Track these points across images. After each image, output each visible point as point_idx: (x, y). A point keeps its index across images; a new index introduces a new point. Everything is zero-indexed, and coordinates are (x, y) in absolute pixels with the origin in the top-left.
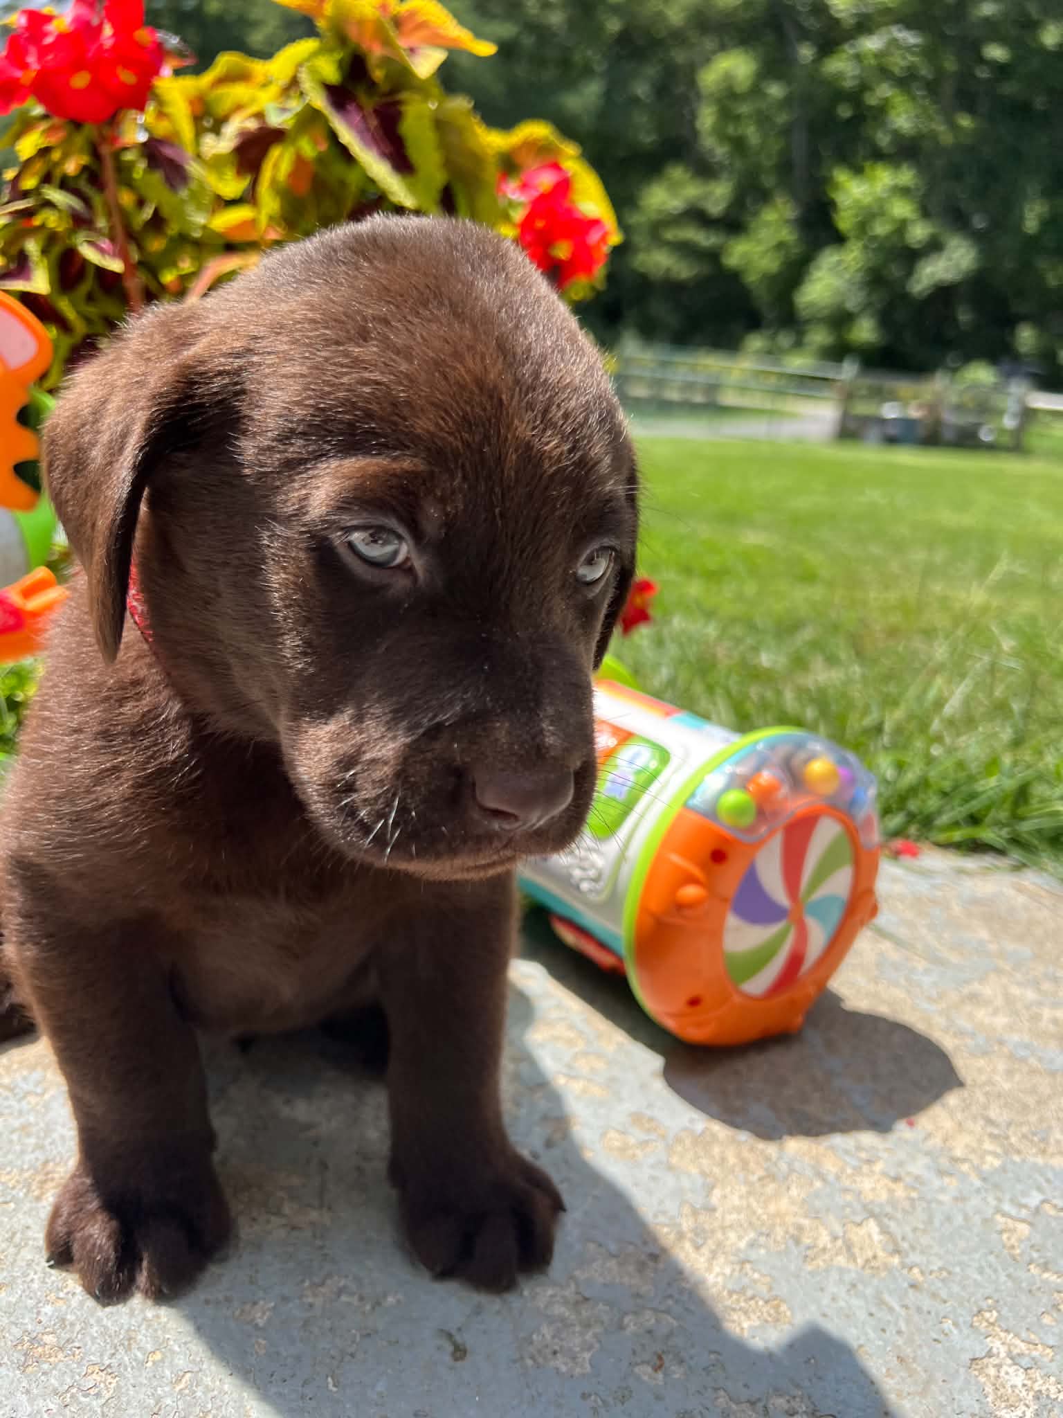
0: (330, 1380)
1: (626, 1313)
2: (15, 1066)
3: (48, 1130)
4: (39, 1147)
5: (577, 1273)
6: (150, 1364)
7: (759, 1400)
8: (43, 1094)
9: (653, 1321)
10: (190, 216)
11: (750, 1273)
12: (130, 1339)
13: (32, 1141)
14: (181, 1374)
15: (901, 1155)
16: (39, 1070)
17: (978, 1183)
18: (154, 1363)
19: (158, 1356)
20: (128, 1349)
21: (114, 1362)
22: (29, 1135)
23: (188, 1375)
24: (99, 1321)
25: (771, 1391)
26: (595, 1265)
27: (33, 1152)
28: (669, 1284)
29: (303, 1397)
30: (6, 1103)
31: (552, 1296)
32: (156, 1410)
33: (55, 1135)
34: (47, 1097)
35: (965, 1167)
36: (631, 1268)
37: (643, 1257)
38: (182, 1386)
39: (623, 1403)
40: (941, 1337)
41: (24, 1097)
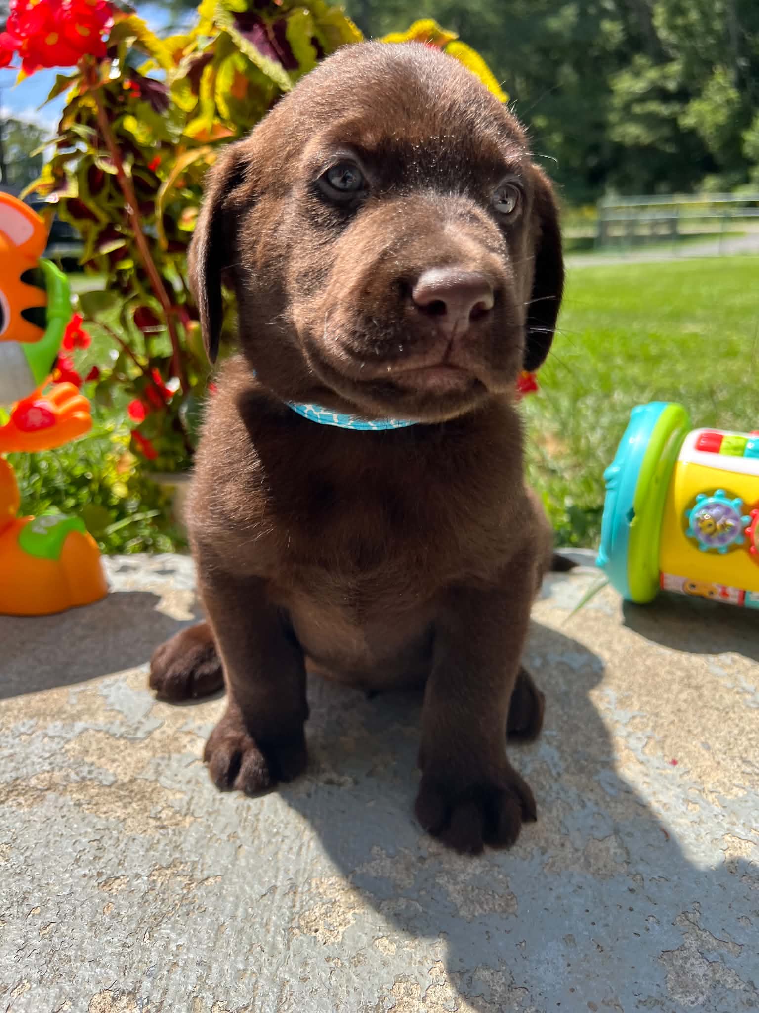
0: (147, 934)
1: (384, 900)
2: (22, 716)
3: (27, 757)
4: (17, 769)
5: (357, 869)
6: (31, 915)
7: (468, 971)
8: (30, 735)
9: (403, 907)
10: (170, 129)
11: (496, 874)
12: (25, 898)
13: (13, 764)
14: (48, 923)
15: (657, 786)
16: (35, 719)
17: (717, 809)
18: (33, 915)
19: (37, 911)
20: (20, 905)
21: (8, 912)
22: (12, 761)
23: (52, 925)
24: (8, 885)
25: (480, 965)
26: (373, 864)
27: (11, 771)
28: (426, 880)
29: (123, 945)
30: (6, 740)
31: (331, 884)
32: (21, 947)
33: (28, 761)
34: (33, 736)
35: (711, 798)
36: (401, 866)
37: (413, 859)
38: (46, 932)
39: (356, 966)
40: (642, 932)
41: (18, 736)
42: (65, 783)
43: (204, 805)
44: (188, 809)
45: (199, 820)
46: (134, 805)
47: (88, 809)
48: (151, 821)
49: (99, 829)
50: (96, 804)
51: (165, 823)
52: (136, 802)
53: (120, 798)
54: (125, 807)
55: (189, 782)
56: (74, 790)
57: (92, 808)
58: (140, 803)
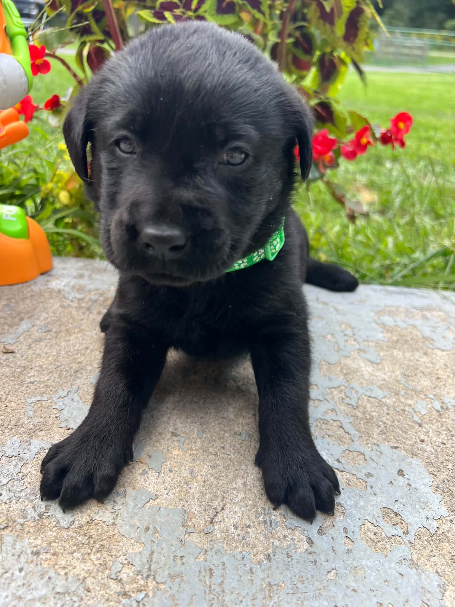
42: (21, 521)
43: (165, 564)
44: (149, 569)
45: (162, 587)
46: (93, 557)
47: (46, 560)
48: (112, 583)
49: (58, 593)
50: (54, 554)
51: (127, 588)
52: (95, 554)
53: (79, 546)
54: (84, 561)
55: (147, 529)
56: (32, 531)
57: (50, 559)
58: (99, 555)
